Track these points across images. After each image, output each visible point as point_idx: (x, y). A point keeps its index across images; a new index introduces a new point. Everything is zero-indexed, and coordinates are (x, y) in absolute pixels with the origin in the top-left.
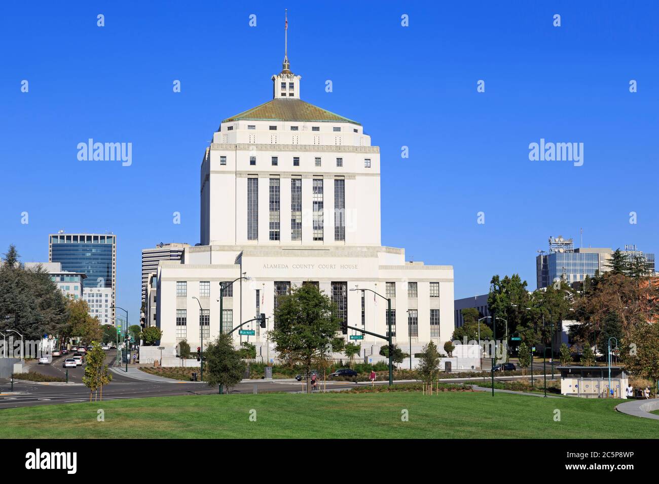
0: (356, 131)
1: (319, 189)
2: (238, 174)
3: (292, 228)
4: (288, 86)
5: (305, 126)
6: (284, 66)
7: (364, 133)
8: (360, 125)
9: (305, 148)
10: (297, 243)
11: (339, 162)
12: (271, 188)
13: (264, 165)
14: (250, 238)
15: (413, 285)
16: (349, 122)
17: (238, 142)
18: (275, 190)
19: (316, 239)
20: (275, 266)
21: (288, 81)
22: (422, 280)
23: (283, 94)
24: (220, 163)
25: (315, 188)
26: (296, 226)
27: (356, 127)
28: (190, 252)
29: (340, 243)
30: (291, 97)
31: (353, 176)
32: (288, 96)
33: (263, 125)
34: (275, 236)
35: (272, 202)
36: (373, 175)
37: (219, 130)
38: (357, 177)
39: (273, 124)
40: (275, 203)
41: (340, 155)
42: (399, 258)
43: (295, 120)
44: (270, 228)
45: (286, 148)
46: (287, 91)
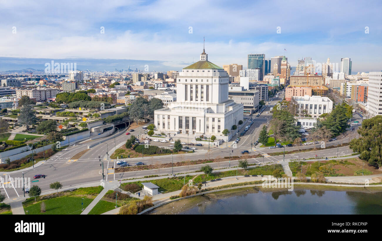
1: (202, 88)
2: (183, 84)
3: (195, 98)
5: (201, 71)
7: (218, 72)
9: (199, 77)
10: (197, 102)
11: (207, 81)
12: (191, 88)
13: (189, 81)
14: (186, 100)
16: (212, 69)
19: (201, 101)
21: (203, 56)
24: (179, 81)
27: (215, 70)
29: (207, 102)
31: (211, 84)
33: (190, 71)
34: (191, 99)
35: (191, 91)
36: (216, 84)
37: (181, 72)
39: (193, 70)
41: (208, 79)
43: (199, 69)
45: (194, 77)
46: (203, 59)
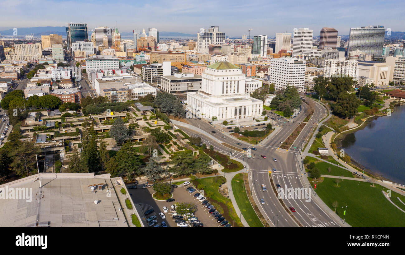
1: (235, 83)
2: (221, 81)
3: (230, 91)
5: (232, 70)
9: (233, 75)
10: (231, 94)
11: (238, 78)
13: (225, 79)
14: (223, 94)
15: (256, 105)
16: (239, 69)
17: (221, 75)
18: (227, 84)
19: (234, 93)
21: (225, 58)
22: (258, 104)
24: (218, 79)
29: (238, 93)
31: (241, 80)
32: (225, 61)
33: (224, 71)
35: (226, 86)
36: (244, 79)
39: (226, 70)
41: (238, 76)
43: (229, 69)
44: (226, 91)
46: (225, 60)
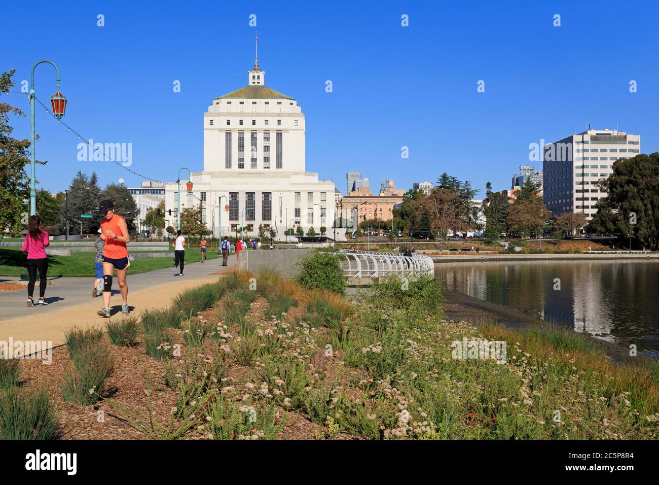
0: (291, 104)
1: (267, 139)
2: (220, 130)
3: (251, 161)
4: (256, 77)
5: (261, 102)
6: (255, 66)
7: (297, 105)
8: (294, 100)
9: (259, 115)
10: (254, 170)
11: (279, 122)
12: (240, 138)
13: (235, 124)
14: (227, 167)
15: (311, 194)
16: (287, 99)
17: (220, 112)
18: (241, 139)
19: (265, 168)
20: (230, 184)
21: (256, 75)
22: (316, 191)
23: (254, 83)
24: (209, 124)
25: (265, 138)
26: (254, 160)
27: (292, 101)
28: (193, 176)
29: (279, 170)
30: (259, 84)
31: (287, 131)
32: (256, 84)
33: (236, 101)
34: (241, 166)
35: (239, 146)
36: (299, 130)
37: (212, 105)
38: (290, 132)
39: (242, 100)
40: (241, 147)
41: (279, 118)
42: (315, 179)
43: (255, 98)
44: (239, 161)
45: (248, 114)
46: (256, 80)
